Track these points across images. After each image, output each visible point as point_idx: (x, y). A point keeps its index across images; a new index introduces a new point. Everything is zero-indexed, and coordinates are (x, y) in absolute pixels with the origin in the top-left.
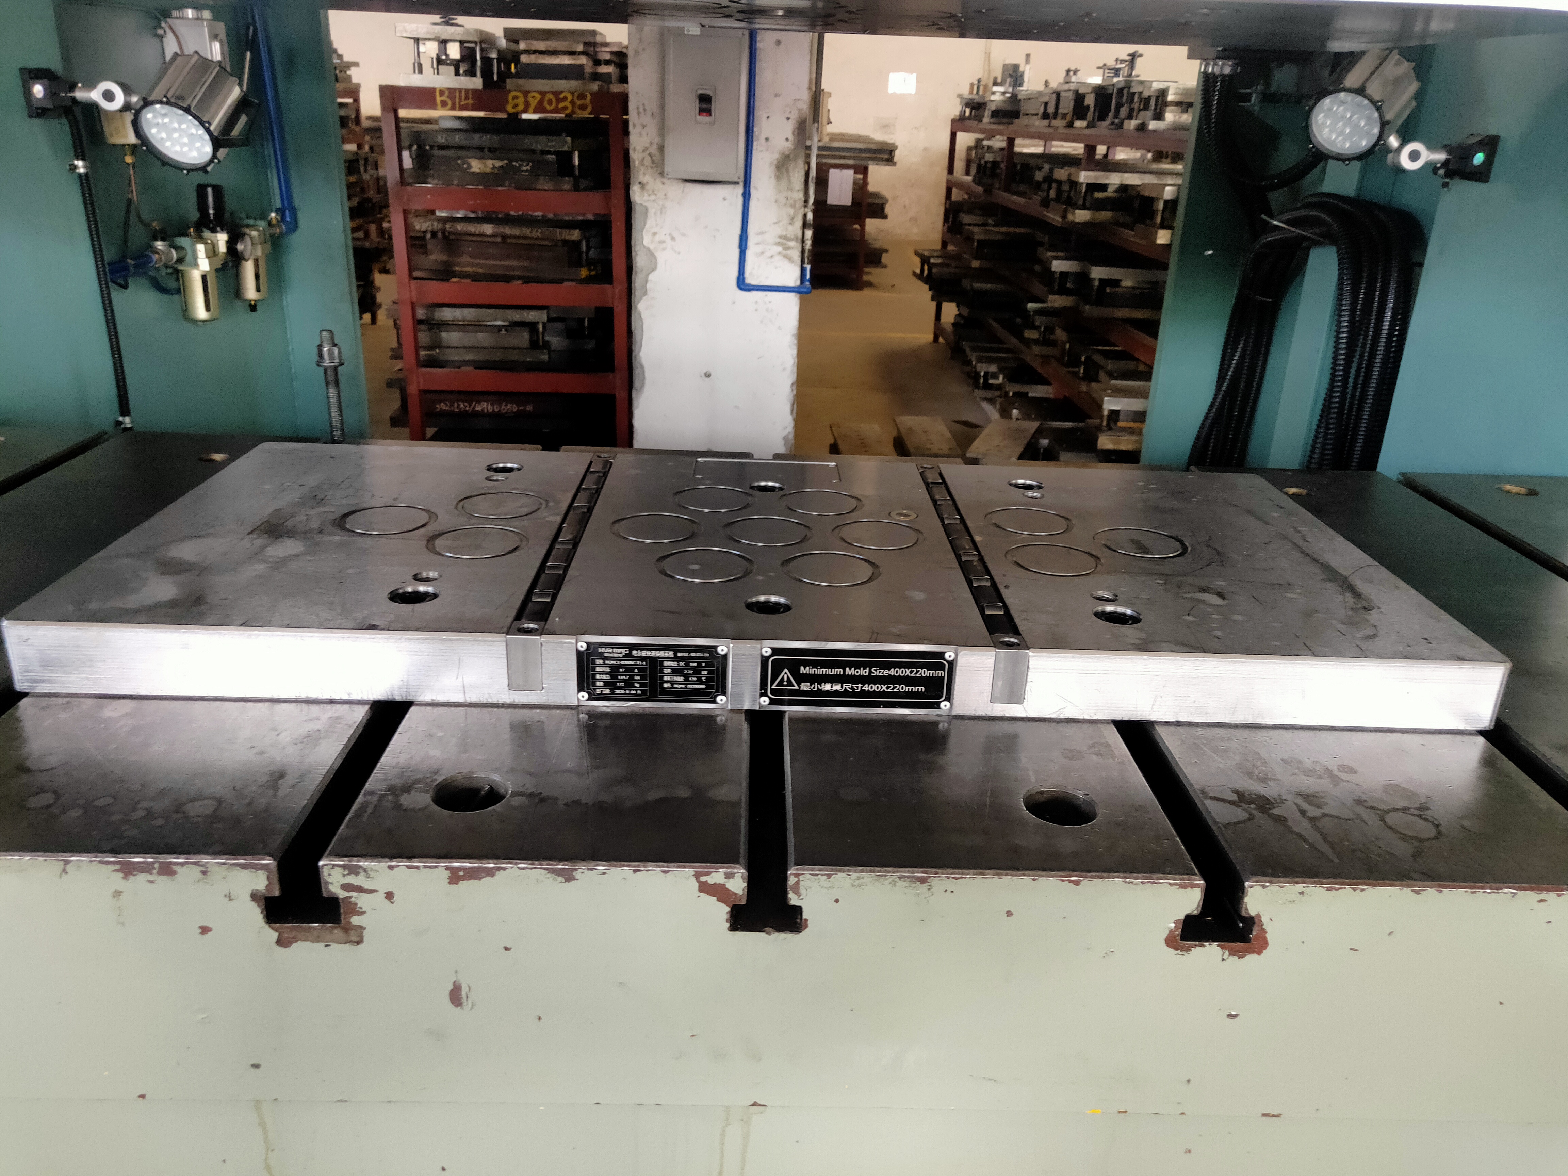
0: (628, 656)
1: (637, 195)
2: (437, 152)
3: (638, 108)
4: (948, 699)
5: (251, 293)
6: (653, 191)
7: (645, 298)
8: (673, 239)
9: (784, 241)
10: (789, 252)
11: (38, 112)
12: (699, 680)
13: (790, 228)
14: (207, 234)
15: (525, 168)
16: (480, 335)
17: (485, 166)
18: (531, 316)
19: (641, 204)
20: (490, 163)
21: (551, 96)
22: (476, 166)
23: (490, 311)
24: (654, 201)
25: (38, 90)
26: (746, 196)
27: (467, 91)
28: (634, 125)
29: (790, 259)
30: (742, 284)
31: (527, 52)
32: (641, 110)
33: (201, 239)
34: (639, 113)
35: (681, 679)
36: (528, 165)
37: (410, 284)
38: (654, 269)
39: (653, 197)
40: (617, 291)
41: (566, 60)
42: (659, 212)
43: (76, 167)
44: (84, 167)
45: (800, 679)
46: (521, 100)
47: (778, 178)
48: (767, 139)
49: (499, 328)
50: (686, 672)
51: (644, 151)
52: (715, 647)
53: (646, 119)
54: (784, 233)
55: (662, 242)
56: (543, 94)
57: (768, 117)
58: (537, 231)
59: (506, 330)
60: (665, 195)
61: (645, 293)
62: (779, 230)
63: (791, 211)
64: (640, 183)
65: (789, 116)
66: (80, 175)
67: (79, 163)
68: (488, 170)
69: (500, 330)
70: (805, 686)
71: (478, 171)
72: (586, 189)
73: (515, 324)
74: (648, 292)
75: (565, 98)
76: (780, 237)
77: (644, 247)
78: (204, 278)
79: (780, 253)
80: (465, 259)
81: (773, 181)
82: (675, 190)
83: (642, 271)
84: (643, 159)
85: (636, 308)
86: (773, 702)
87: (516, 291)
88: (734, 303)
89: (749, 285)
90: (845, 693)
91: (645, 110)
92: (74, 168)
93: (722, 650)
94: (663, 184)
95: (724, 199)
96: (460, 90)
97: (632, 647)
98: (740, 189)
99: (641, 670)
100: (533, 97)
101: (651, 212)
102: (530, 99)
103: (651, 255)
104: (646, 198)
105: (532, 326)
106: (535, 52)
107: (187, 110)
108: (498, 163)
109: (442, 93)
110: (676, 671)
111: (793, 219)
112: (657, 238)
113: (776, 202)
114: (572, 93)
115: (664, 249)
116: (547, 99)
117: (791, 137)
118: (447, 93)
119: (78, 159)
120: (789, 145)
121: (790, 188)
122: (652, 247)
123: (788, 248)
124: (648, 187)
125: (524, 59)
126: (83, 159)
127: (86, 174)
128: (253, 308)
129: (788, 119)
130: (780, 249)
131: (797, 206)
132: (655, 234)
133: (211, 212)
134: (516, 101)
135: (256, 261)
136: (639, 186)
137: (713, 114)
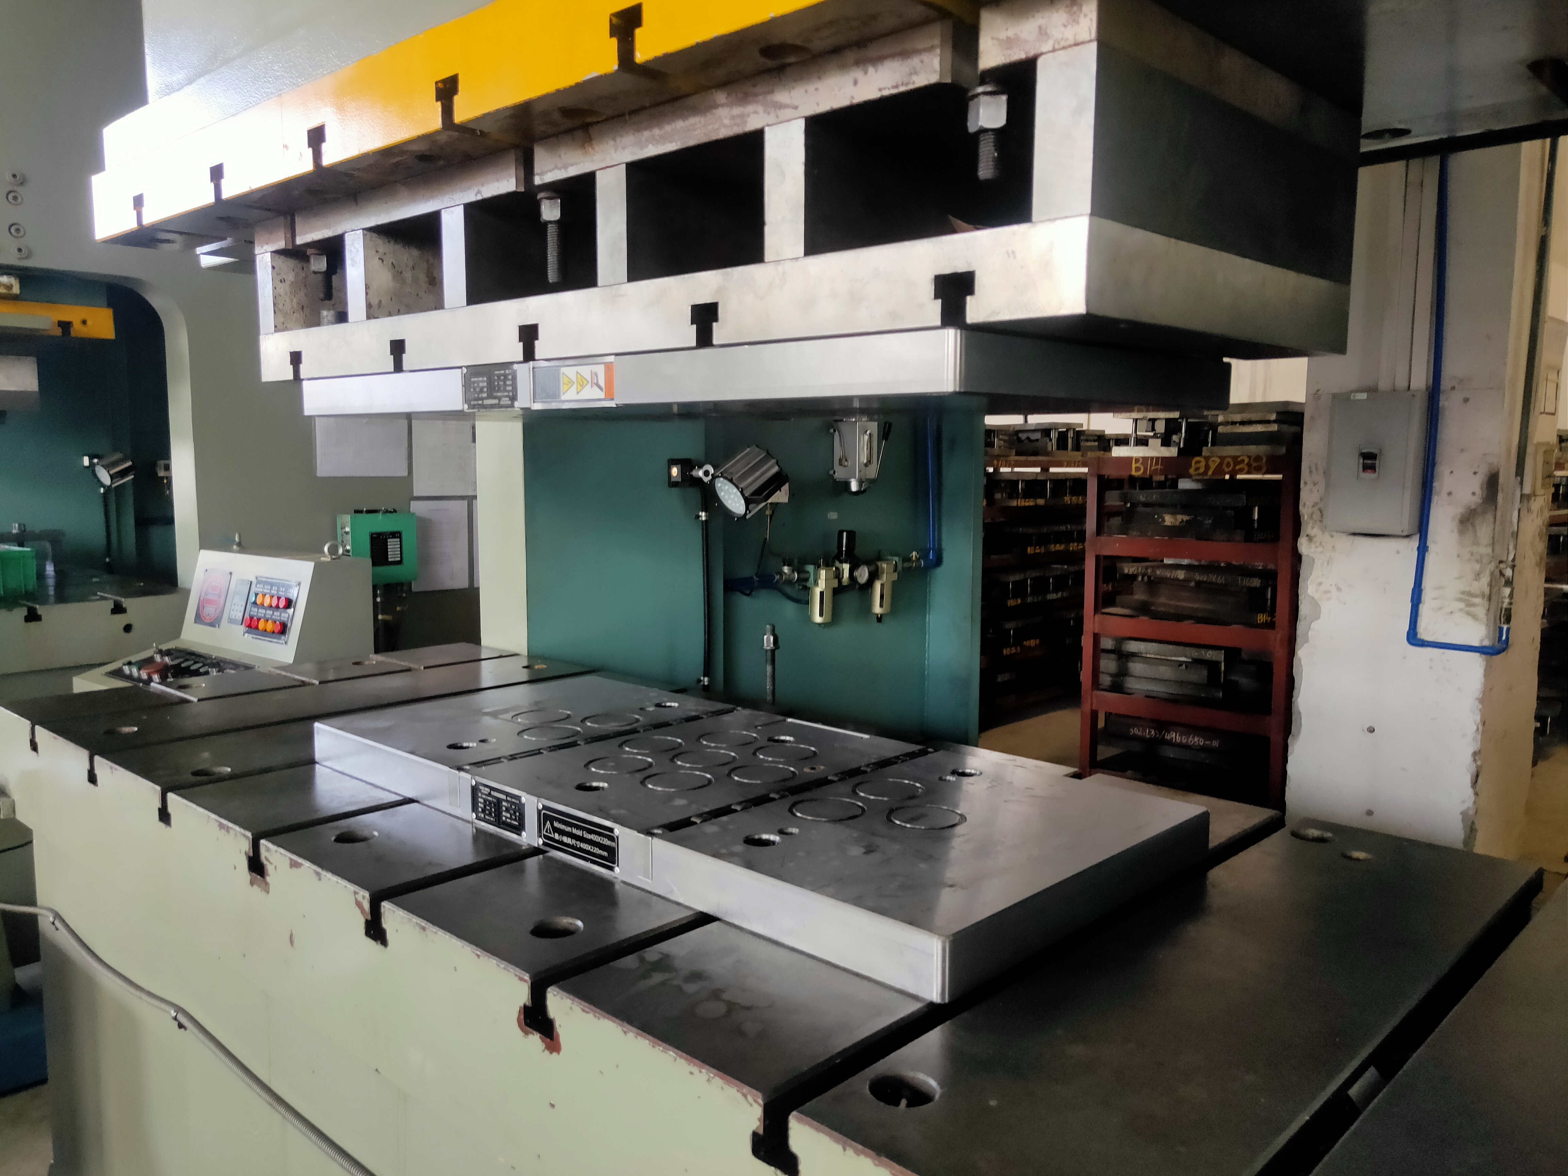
0: (490, 794)
1: (1304, 546)
2: (1140, 509)
3: (1310, 468)
4: (618, 865)
5: (877, 609)
6: (1321, 544)
7: (1306, 645)
8: (1339, 589)
9: (1467, 598)
10: (1472, 609)
12: (515, 819)
13: (1476, 584)
15: (1207, 522)
16: (1162, 669)
17: (1176, 520)
18: (1210, 655)
19: (1308, 555)
20: (1180, 517)
21: (1230, 460)
22: (1169, 520)
23: (1171, 647)
24: (1321, 553)
25: (675, 471)
26: (1423, 550)
27: (1157, 458)
28: (1305, 483)
29: (1474, 617)
30: (1413, 638)
31: (1226, 423)
32: (1314, 469)
33: (824, 567)
34: (1311, 472)
35: (509, 815)
36: (1209, 519)
37: (1094, 617)
38: (1318, 618)
39: (1320, 549)
40: (1279, 636)
41: (1259, 428)
42: (1325, 563)
43: (701, 516)
44: (706, 516)
45: (556, 830)
46: (1203, 464)
47: (1461, 532)
48: (1450, 494)
49: (1180, 664)
50: (510, 811)
51: (1313, 506)
52: (521, 797)
53: (1319, 477)
54: (1467, 589)
55: (1326, 592)
56: (1222, 458)
57: (1452, 472)
58: (1221, 578)
59: (1186, 667)
60: (1333, 547)
61: (1307, 641)
62: (1462, 586)
63: (1477, 567)
64: (1307, 535)
65: (1476, 471)
66: (702, 521)
67: (703, 514)
68: (1178, 524)
70: (557, 836)
71: (1169, 524)
72: (1261, 541)
73: (1197, 662)
74: (1310, 640)
75: (1243, 461)
76: (1463, 593)
77: (1309, 596)
78: (822, 593)
79: (1461, 610)
80: (1162, 600)
81: (1456, 535)
82: (1345, 543)
83: (1305, 618)
84: (1313, 513)
85: (1297, 653)
87: (1188, 629)
88: (1405, 658)
89: (1423, 641)
90: (572, 847)
91: (1317, 469)
92: (698, 517)
93: (523, 800)
94: (1332, 536)
95: (1398, 552)
96: (1152, 458)
97: (491, 788)
98: (1415, 543)
99: (495, 805)
100: (1213, 461)
101: (1318, 563)
102: (1211, 463)
103: (1316, 605)
104: (1313, 550)
105: (1212, 666)
106: (1234, 423)
108: (1186, 518)
109: (1137, 460)
110: (507, 810)
111: (1478, 574)
112: (1322, 588)
113: (1458, 556)
114: (1249, 457)
115: (1329, 599)
116: (1225, 462)
117: (1478, 491)
118: (1141, 460)
119: (702, 511)
120: (1477, 499)
121: (1476, 543)
122: (1316, 596)
123: (1474, 605)
124: (1314, 540)
125: (1221, 429)
126: (706, 512)
127: (706, 521)
128: (879, 619)
129: (1475, 473)
130: (1462, 605)
131: (1484, 561)
132: (1320, 584)
133: (844, 549)
134: (1198, 465)
135: (882, 585)
136: (1307, 538)
137: (1377, 469)
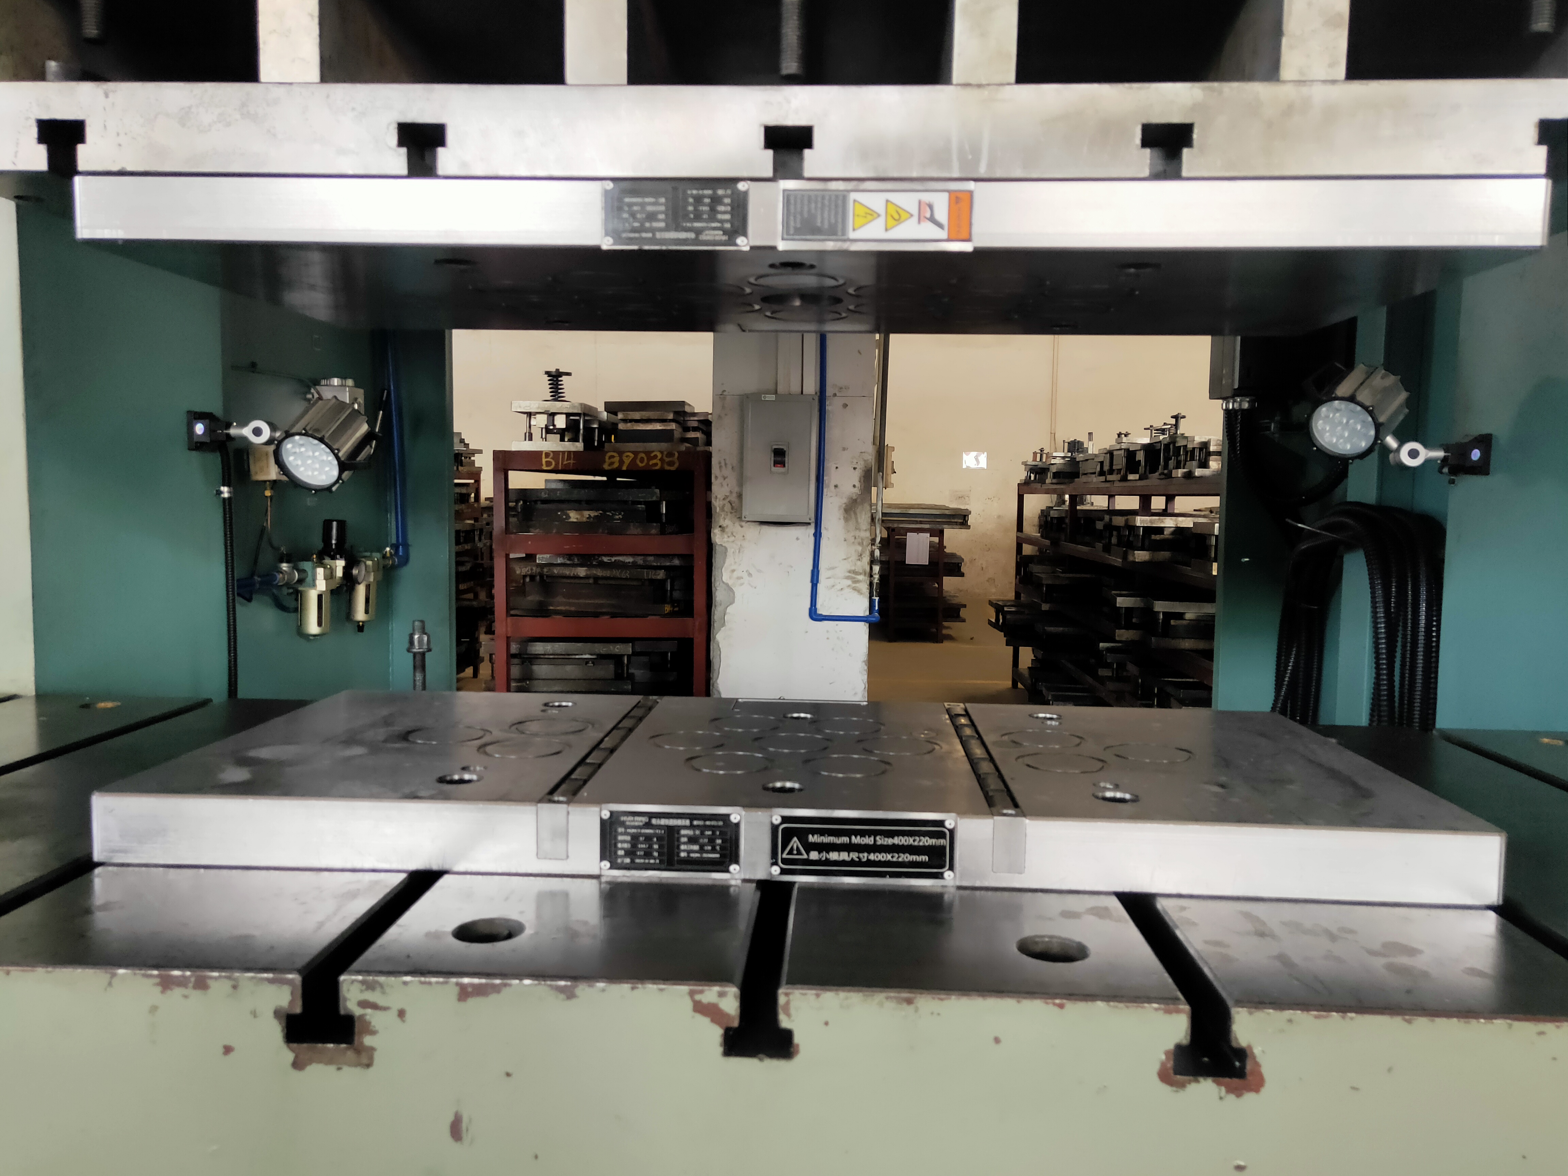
0: (648, 825)
1: (717, 537)
2: (540, 506)
3: (720, 463)
4: (951, 868)
5: (360, 615)
6: (732, 534)
7: (723, 629)
8: (750, 575)
9: (853, 575)
10: (857, 585)
11: (197, 446)
12: (714, 850)
13: (859, 563)
14: (327, 561)
15: (617, 517)
16: (569, 668)
17: (582, 516)
18: (617, 649)
19: (721, 545)
20: (586, 514)
21: (643, 455)
22: (573, 516)
23: (579, 645)
24: (733, 541)
25: (199, 428)
26: (818, 536)
27: (569, 452)
28: (716, 477)
29: (859, 591)
30: (814, 615)
31: (625, 421)
32: (723, 464)
33: (320, 563)
34: (720, 467)
35: (696, 847)
36: (620, 514)
37: (507, 620)
38: (732, 602)
39: (732, 538)
40: (697, 623)
41: (658, 426)
42: (737, 551)
43: (222, 493)
44: (229, 492)
45: (809, 847)
46: (617, 459)
47: (846, 520)
48: (836, 486)
49: (587, 661)
50: (701, 841)
51: (724, 499)
52: (728, 816)
53: (727, 472)
54: (853, 568)
55: (739, 578)
56: (636, 453)
57: (837, 468)
58: (626, 573)
59: (593, 663)
60: (744, 536)
61: (723, 625)
62: (849, 566)
63: (860, 548)
64: (720, 526)
65: (855, 466)
66: (224, 499)
67: (225, 489)
68: (585, 520)
69: (587, 663)
70: (814, 855)
71: (575, 520)
72: (670, 534)
73: (602, 657)
74: (726, 624)
75: (656, 457)
76: (849, 572)
77: (723, 582)
78: (320, 597)
79: (849, 586)
80: (560, 599)
81: (842, 521)
82: (752, 532)
83: (721, 605)
84: (724, 505)
85: (715, 638)
86: (783, 872)
87: (604, 626)
88: (807, 632)
89: (821, 615)
90: (852, 863)
91: (726, 464)
92: (220, 493)
93: (734, 818)
94: (742, 527)
95: (797, 539)
96: (563, 452)
97: (651, 815)
98: (811, 530)
99: (660, 839)
100: (627, 456)
101: (730, 551)
102: (625, 458)
103: (730, 589)
104: (725, 540)
105: (617, 659)
106: (631, 421)
107: (321, 440)
108: (593, 514)
109: (547, 455)
110: (692, 840)
111: (861, 555)
112: (735, 574)
113: (845, 540)
114: (662, 452)
115: (742, 584)
116: (639, 457)
117: (858, 484)
118: (552, 454)
119: (224, 485)
120: (856, 491)
121: (857, 529)
122: (730, 583)
123: (858, 581)
124: (727, 530)
125: (621, 426)
126: (229, 486)
127: (229, 499)
128: (360, 628)
129: (855, 469)
130: (849, 582)
131: (865, 543)
132: (733, 571)
133: (334, 542)
134: (612, 460)
135: (368, 587)
136: (719, 529)
137: (786, 465)
